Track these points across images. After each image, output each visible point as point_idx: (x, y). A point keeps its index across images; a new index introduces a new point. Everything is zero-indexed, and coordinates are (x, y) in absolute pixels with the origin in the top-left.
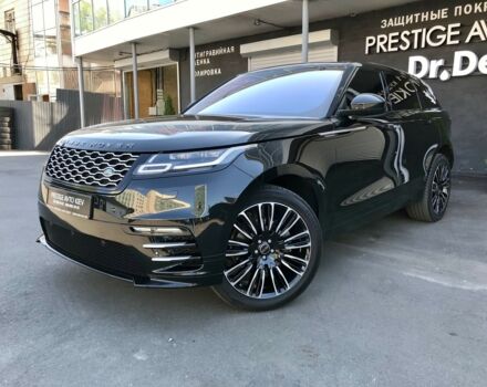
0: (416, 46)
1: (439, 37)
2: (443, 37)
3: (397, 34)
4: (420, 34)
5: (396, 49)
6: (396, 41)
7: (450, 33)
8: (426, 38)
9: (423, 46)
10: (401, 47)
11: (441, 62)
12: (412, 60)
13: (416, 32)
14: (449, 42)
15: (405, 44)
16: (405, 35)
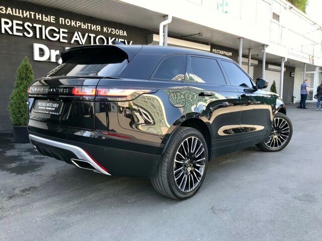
0: (38, 36)
1: (55, 35)
2: (58, 35)
3: (21, 23)
4: (41, 29)
5: (21, 34)
6: (21, 28)
7: (62, 35)
8: (46, 32)
9: (44, 38)
10: (25, 33)
11: (58, 52)
12: (37, 46)
13: (38, 26)
14: (62, 40)
15: (29, 33)
16: (28, 26)
